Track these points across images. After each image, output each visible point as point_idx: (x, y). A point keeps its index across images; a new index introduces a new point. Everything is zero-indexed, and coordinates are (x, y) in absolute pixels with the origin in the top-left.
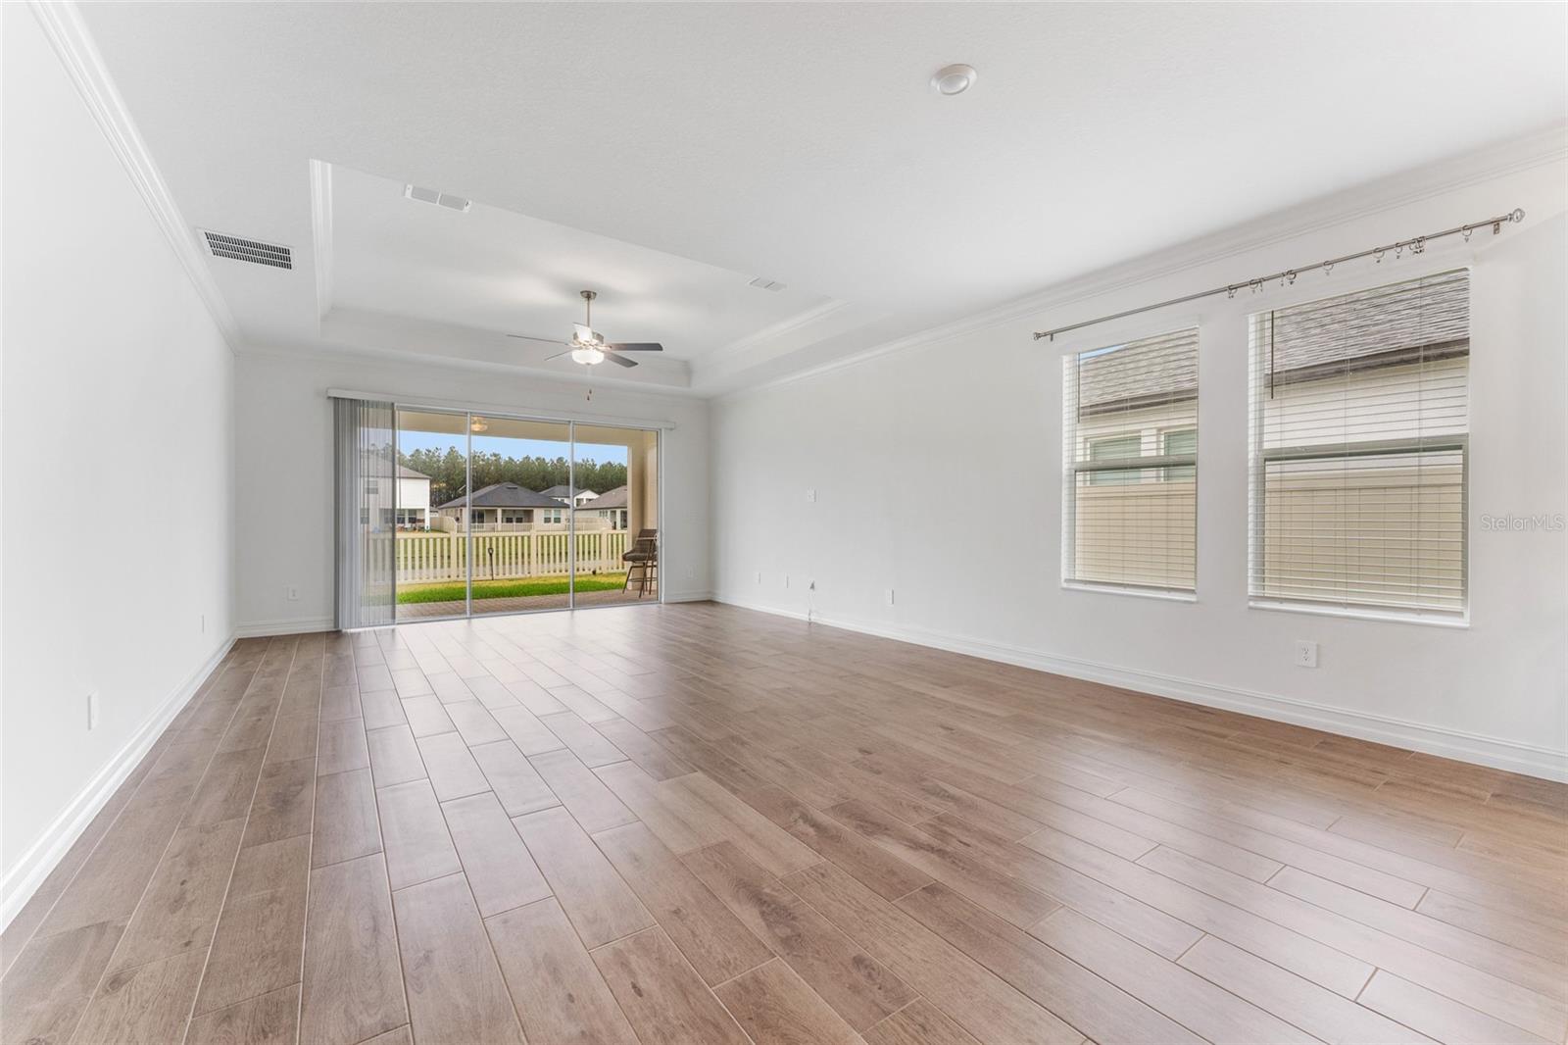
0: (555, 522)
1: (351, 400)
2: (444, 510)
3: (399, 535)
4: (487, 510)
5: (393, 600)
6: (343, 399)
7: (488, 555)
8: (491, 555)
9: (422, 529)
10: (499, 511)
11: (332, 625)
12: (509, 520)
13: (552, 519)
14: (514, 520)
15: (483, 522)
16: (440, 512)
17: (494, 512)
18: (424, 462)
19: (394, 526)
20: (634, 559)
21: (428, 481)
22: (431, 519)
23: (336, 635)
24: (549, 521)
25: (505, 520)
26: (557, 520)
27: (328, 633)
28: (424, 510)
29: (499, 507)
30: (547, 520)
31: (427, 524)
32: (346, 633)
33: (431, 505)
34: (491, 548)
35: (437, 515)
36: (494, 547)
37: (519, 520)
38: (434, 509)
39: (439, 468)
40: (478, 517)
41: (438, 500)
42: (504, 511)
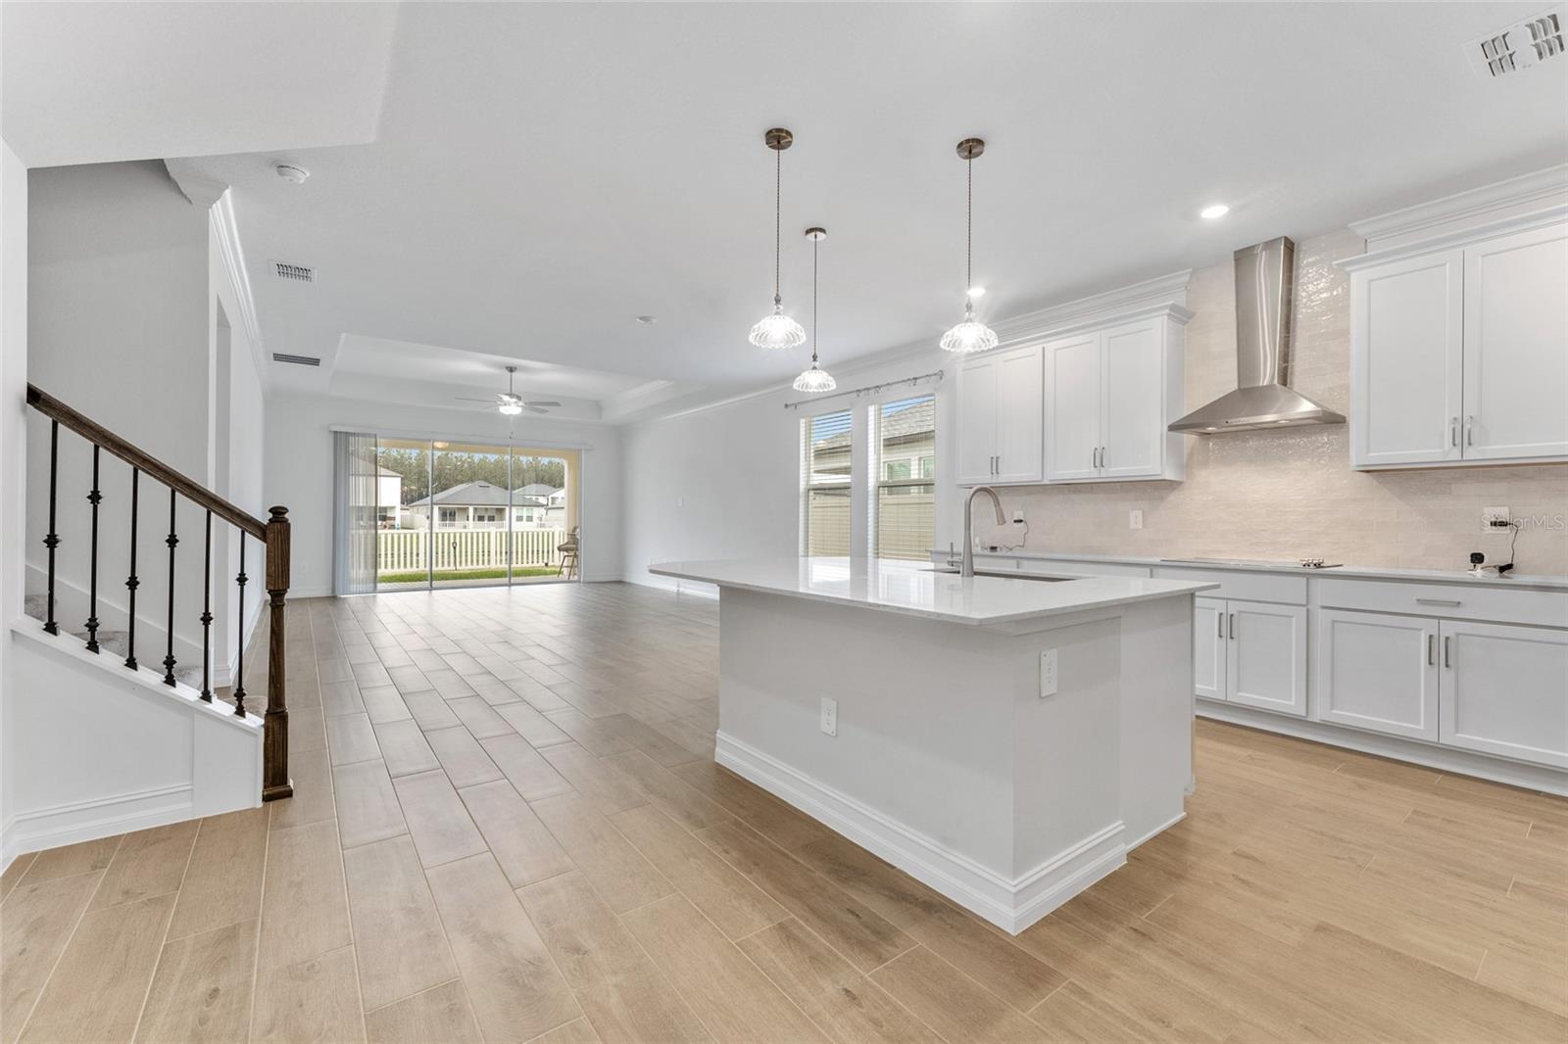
0: (527, 520)
1: (346, 433)
2: (415, 508)
3: (379, 532)
4: (459, 509)
5: (376, 580)
6: (341, 432)
7: (452, 549)
8: (455, 548)
9: (393, 527)
10: (471, 510)
11: (330, 591)
12: (481, 518)
13: (525, 518)
14: (486, 518)
15: (454, 520)
16: (411, 510)
17: (466, 510)
18: (395, 460)
19: (376, 523)
20: (567, 550)
21: (399, 479)
22: (402, 516)
23: (333, 598)
24: (522, 520)
25: (476, 519)
26: (530, 519)
27: (328, 597)
28: (394, 507)
29: (471, 505)
30: (519, 519)
31: (398, 522)
32: (340, 598)
33: (402, 503)
34: (455, 542)
35: (407, 513)
36: (458, 541)
37: (491, 519)
38: (405, 507)
39: (410, 465)
40: (448, 515)
41: (408, 499)
42: (475, 509)
